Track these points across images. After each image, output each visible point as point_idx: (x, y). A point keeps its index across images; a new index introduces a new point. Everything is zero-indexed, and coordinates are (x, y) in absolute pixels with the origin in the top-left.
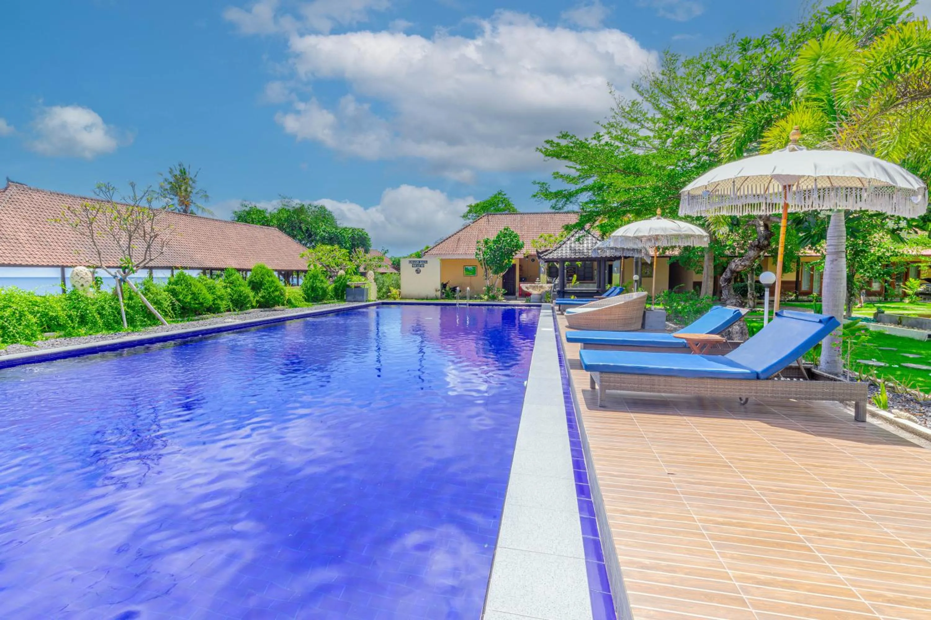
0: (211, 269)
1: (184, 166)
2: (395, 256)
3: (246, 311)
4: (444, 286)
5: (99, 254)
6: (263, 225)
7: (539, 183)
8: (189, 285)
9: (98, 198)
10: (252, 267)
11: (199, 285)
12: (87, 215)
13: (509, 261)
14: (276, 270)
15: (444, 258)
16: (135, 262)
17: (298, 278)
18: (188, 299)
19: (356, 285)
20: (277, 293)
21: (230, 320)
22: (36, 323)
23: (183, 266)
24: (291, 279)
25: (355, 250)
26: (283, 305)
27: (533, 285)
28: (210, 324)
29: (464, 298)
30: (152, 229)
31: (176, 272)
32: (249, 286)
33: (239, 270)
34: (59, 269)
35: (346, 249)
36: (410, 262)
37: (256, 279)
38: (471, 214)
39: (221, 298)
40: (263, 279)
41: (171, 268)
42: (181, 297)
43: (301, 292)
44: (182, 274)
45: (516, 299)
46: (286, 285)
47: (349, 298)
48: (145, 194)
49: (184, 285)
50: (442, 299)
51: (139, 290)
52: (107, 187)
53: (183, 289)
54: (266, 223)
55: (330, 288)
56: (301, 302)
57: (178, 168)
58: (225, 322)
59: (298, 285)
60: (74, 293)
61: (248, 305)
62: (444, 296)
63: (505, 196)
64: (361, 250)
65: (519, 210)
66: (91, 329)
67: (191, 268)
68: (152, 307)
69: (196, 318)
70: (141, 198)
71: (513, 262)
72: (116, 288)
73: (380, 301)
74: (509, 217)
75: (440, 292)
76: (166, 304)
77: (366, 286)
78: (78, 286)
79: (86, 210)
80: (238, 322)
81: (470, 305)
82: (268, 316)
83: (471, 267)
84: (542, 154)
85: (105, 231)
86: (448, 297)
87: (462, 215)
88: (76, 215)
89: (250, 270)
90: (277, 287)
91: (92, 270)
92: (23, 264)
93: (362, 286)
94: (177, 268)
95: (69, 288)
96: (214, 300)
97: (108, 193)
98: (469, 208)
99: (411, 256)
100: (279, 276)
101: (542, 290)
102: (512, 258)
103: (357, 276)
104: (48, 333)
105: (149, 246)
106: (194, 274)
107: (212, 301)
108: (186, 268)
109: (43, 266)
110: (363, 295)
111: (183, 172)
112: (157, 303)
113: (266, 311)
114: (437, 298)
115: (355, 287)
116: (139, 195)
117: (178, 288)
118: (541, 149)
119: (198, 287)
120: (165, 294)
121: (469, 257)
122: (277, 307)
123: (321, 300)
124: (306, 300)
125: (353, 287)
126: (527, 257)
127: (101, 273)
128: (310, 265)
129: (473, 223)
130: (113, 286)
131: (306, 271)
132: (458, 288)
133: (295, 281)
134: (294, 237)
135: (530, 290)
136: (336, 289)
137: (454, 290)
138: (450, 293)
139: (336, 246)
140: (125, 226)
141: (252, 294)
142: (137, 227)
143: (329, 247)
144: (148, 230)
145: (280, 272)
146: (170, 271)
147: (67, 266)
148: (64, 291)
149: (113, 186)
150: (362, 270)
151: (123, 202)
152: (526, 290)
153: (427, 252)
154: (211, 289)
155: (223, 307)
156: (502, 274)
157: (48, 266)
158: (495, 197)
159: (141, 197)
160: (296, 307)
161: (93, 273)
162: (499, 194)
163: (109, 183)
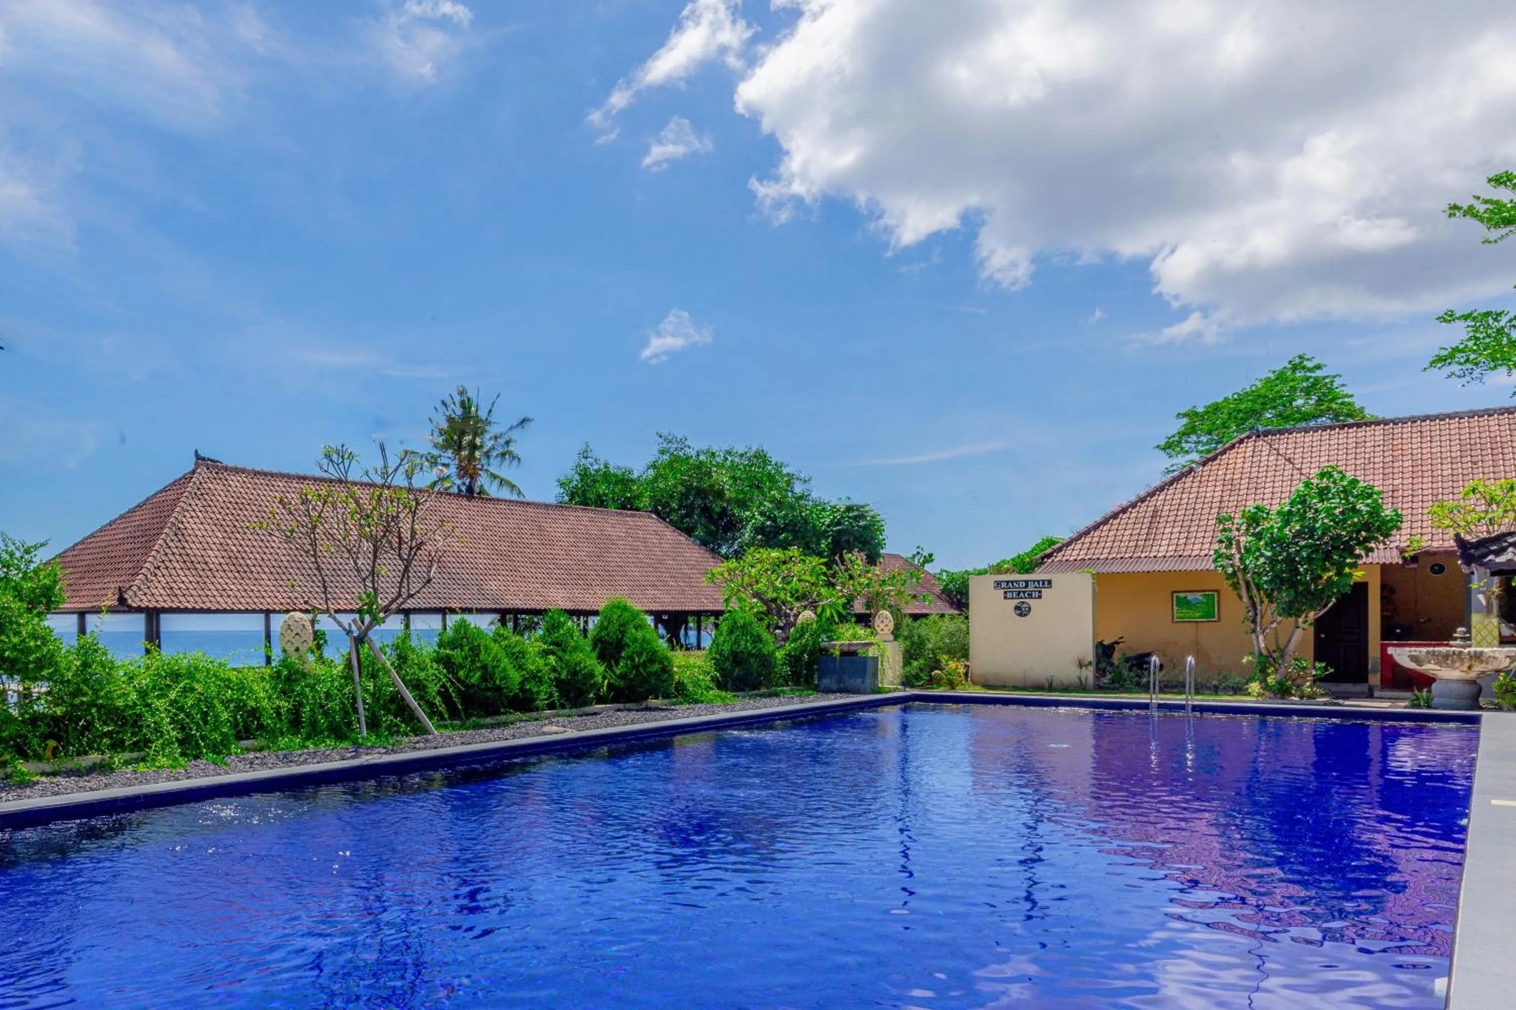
0: (517, 612)
1: (469, 395)
2: (952, 570)
3: (587, 709)
4: (1104, 651)
5: (325, 587)
6: (623, 507)
7: (1466, 317)
8: (475, 651)
9: (326, 475)
10: (601, 606)
11: (495, 648)
12: (308, 510)
13: (1339, 573)
14: (650, 613)
15: (1105, 569)
16: (382, 602)
17: (699, 629)
18: (476, 677)
19: (845, 649)
20: (656, 667)
21: (554, 728)
22: (229, 721)
23: (464, 606)
24: (682, 632)
25: (841, 557)
26: (667, 696)
27: (1443, 649)
28: (514, 737)
29: (1177, 687)
30: (413, 532)
31: (452, 620)
32: (594, 649)
33: (572, 613)
34: (262, 616)
35: (820, 554)
36: (998, 584)
37: (608, 635)
38: (1194, 438)
39: (536, 677)
40: (623, 633)
41: (442, 611)
42: (461, 674)
43: (709, 666)
44: (463, 625)
45: (1370, 695)
46: (673, 649)
47: (826, 682)
48: (402, 460)
49: (466, 648)
50: (1100, 688)
51: (388, 660)
52: (341, 454)
53: (466, 658)
54: (628, 505)
55: (779, 655)
56: (708, 688)
57: (457, 399)
58: (544, 734)
59: (699, 647)
60: (284, 663)
61: (591, 695)
62: (1105, 680)
63: (1318, 373)
64: (856, 559)
65: (1372, 412)
66: (308, 737)
67: (481, 611)
68: (409, 696)
69: (489, 720)
70: (396, 470)
71: (1358, 575)
72: (349, 654)
73: (910, 692)
74: (1339, 437)
75: (1091, 668)
76: (433, 689)
77: (872, 652)
78: (291, 649)
79: (305, 502)
80: (571, 733)
81: (1195, 708)
82: (633, 722)
83: (1199, 596)
84: (1476, 223)
85: (334, 539)
86: (1117, 685)
87: (1162, 443)
88: (291, 513)
89: (595, 613)
90: (654, 653)
91: (310, 616)
92: (213, 608)
93: (861, 651)
94: (453, 611)
95: (277, 654)
96: (522, 684)
97: (341, 466)
98: (1185, 421)
99: (998, 569)
100: (656, 627)
101: (1478, 668)
102: (1354, 566)
103: (847, 625)
104: (246, 742)
105: (406, 570)
106: (484, 623)
107: (520, 683)
108: (469, 611)
109: (239, 611)
110: (863, 675)
111: (466, 406)
112: (418, 686)
113: (629, 710)
114: (1082, 687)
115: (844, 654)
116: (393, 463)
117: (457, 655)
118: (1471, 207)
119: (494, 652)
120: (433, 669)
121: (1189, 566)
122: (652, 702)
123: (756, 687)
124: (721, 686)
125: (837, 653)
126: (1415, 559)
127: (325, 623)
128: (727, 600)
129: (1204, 464)
130: (345, 651)
131: (717, 614)
132: (1155, 659)
133: (692, 634)
134: (689, 531)
135: (1430, 668)
136: (793, 660)
137: (1140, 662)
138: (1125, 674)
139: (794, 551)
140: (368, 529)
141: (600, 669)
142: (387, 530)
143: (775, 554)
144: (407, 535)
145: (657, 615)
146: (439, 617)
147: (274, 611)
148: (268, 660)
149: (349, 451)
150: (859, 607)
151: (365, 479)
152: (1412, 665)
153: (1049, 556)
154: (517, 657)
155: (541, 700)
156: (1312, 615)
157: (247, 611)
158: (1281, 377)
159: (395, 467)
160: (696, 702)
161: (313, 622)
162: (1295, 368)
163: (343, 446)
